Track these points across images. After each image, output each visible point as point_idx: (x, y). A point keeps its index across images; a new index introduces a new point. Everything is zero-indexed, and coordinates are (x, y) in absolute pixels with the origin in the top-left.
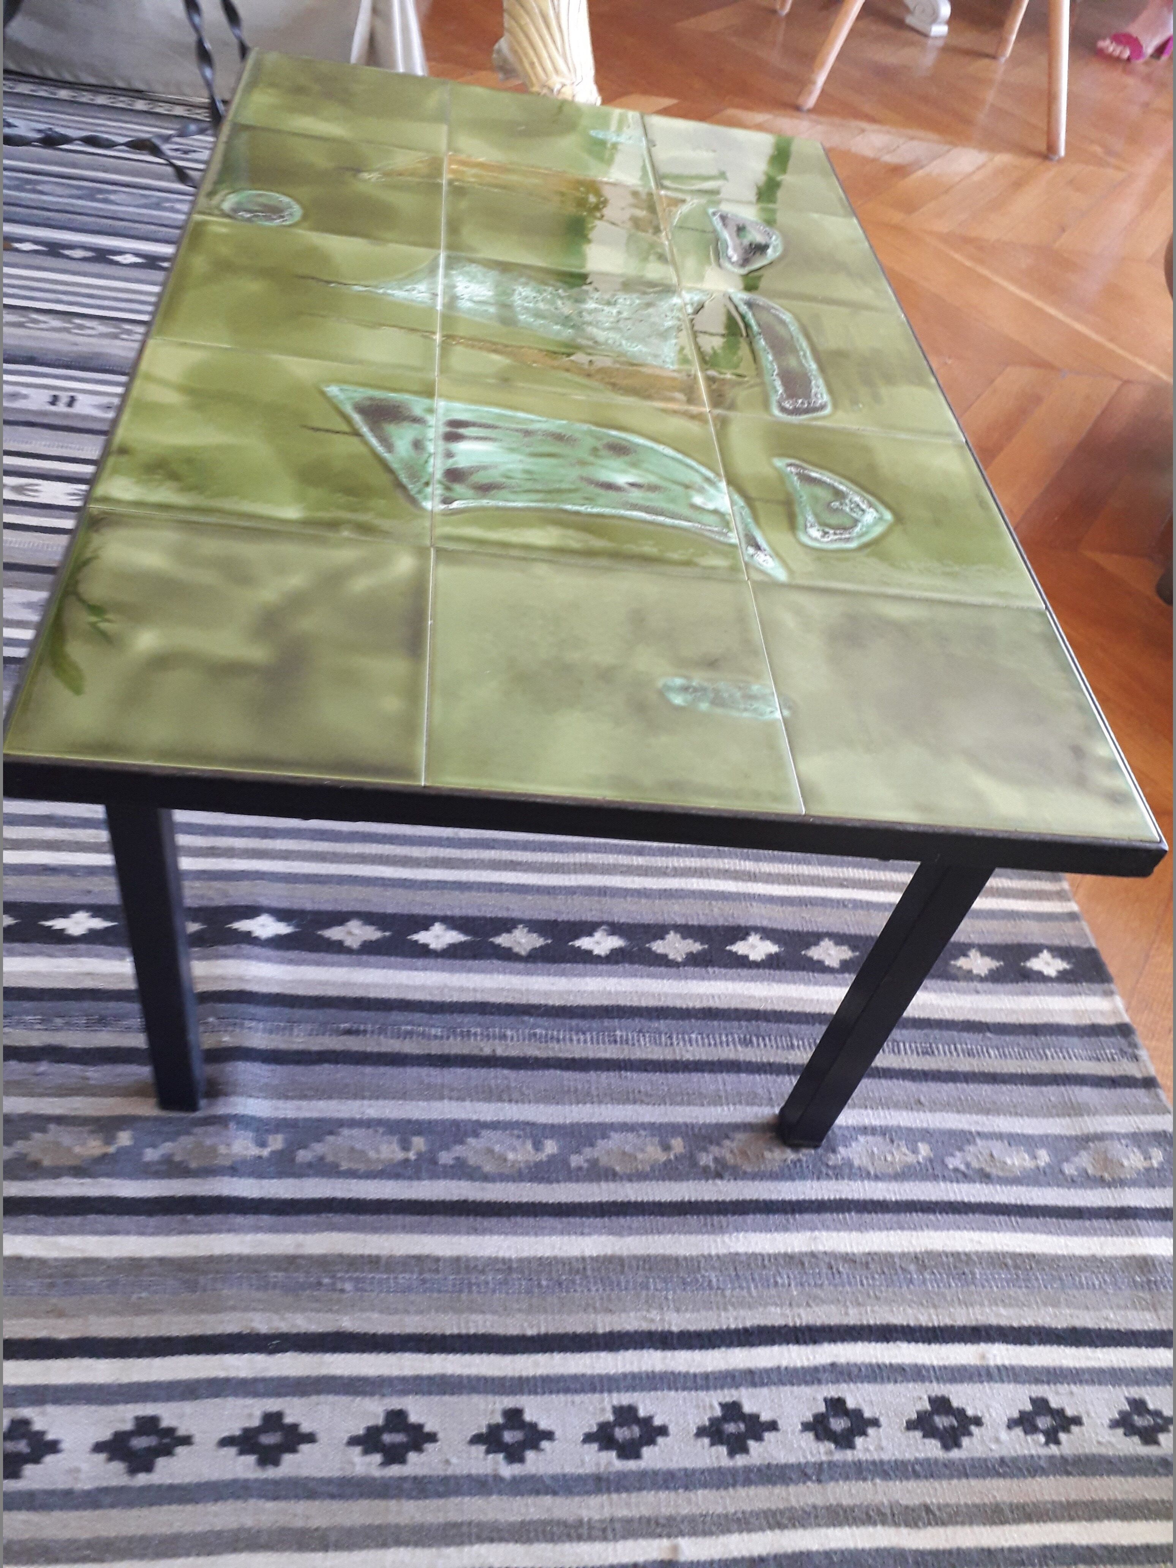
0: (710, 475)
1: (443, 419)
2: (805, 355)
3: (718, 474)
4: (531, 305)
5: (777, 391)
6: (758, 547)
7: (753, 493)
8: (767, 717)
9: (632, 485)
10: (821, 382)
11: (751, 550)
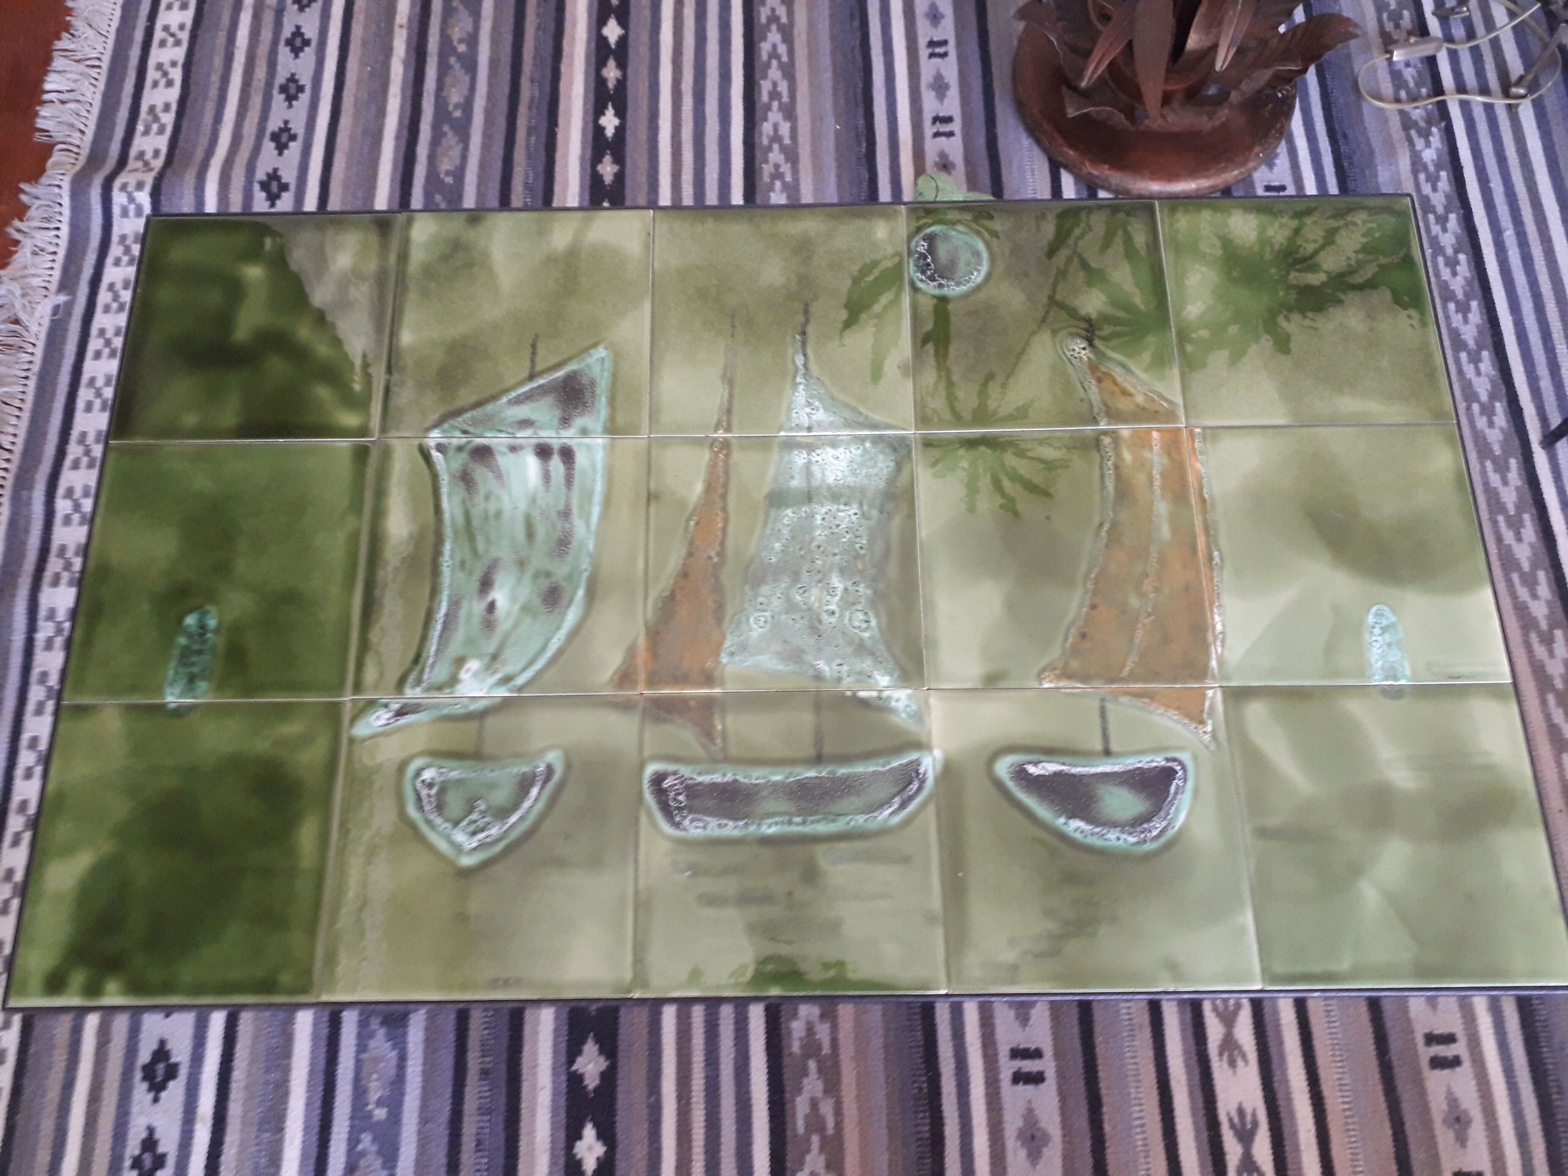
0: (520, 681)
1: (573, 443)
2: (790, 823)
3: (520, 689)
4: (819, 522)
5: (700, 774)
6: (400, 713)
7: (491, 722)
8: (168, 690)
9: (491, 607)
10: (736, 833)
11: (395, 706)
